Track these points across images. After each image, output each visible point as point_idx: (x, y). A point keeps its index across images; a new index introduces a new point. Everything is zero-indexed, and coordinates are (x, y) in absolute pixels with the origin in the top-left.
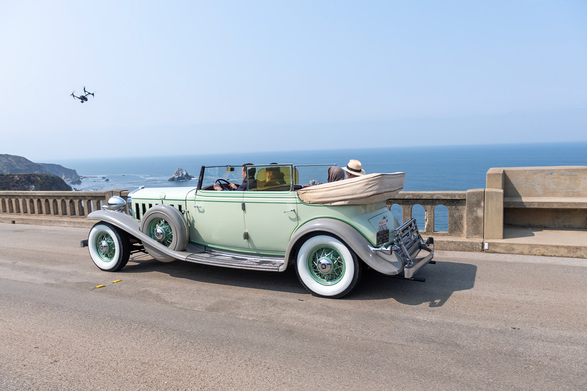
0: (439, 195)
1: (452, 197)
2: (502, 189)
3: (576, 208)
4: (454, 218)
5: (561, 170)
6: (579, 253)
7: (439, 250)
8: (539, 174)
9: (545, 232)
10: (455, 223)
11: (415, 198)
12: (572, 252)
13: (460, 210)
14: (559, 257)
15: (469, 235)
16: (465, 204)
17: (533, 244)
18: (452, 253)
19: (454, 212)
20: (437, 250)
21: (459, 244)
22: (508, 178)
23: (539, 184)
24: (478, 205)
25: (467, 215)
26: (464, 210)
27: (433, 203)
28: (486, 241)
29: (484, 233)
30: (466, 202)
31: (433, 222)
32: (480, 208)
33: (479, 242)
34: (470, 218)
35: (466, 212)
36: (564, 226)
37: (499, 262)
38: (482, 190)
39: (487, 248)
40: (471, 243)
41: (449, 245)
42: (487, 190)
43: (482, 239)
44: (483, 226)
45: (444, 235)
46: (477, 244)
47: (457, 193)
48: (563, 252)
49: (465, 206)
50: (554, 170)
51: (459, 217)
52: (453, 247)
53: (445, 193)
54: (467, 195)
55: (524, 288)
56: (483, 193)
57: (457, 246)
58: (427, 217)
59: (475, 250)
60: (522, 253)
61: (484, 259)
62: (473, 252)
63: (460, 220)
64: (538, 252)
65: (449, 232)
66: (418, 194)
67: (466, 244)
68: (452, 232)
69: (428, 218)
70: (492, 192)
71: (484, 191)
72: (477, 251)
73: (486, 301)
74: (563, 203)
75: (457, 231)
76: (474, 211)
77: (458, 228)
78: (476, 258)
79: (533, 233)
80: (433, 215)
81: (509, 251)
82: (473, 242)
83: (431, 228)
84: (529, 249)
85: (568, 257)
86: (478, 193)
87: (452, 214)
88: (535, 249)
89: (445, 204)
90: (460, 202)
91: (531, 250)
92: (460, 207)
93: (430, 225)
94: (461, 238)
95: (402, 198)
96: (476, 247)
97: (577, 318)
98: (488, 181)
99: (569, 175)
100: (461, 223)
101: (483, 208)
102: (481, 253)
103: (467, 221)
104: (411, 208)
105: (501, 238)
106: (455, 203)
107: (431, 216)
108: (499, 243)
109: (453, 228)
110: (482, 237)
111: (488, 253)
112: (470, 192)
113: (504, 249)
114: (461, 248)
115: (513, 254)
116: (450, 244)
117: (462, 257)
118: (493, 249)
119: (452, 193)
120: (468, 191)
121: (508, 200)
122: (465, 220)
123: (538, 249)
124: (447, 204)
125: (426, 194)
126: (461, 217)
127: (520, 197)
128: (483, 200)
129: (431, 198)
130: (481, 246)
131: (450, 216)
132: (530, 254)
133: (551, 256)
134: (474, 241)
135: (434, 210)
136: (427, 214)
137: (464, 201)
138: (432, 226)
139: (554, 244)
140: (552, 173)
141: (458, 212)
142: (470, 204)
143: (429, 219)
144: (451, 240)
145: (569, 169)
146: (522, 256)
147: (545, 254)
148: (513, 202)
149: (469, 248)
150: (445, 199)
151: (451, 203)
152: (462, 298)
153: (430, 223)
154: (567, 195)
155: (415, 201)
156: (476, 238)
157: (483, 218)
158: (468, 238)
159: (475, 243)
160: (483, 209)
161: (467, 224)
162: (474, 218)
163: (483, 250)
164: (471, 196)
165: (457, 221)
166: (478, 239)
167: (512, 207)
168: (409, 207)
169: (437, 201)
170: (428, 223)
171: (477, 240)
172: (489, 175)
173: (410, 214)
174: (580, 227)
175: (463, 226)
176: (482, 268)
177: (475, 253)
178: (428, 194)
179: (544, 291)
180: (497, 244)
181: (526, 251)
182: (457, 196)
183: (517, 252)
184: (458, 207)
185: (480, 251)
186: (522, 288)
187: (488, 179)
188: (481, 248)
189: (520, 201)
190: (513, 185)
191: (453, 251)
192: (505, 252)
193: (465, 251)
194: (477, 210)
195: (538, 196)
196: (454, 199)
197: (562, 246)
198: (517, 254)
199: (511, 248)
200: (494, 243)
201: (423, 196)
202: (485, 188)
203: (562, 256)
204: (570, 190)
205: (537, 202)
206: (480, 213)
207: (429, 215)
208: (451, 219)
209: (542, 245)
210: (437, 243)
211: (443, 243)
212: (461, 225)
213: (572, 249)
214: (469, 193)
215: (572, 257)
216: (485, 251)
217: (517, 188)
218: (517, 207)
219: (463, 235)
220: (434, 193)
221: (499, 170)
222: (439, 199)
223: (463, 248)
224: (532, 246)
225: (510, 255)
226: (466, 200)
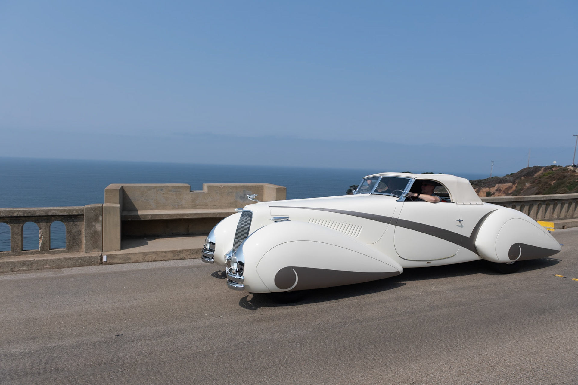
0: (55, 212)
1: (69, 213)
2: (119, 204)
3: (180, 218)
4: (71, 234)
5: (169, 186)
6: (182, 255)
7: (55, 268)
8: (152, 190)
9: (157, 240)
10: (74, 239)
11: (26, 215)
12: (176, 255)
13: (79, 226)
14: (167, 260)
15: (87, 250)
16: (84, 219)
17: (146, 252)
18: (69, 270)
19: (71, 227)
20: (53, 269)
21: (77, 260)
22: (126, 194)
23: (152, 199)
24: (96, 219)
25: (85, 230)
26: (83, 226)
27: (48, 219)
28: (104, 253)
29: (103, 246)
30: (84, 217)
31: (48, 240)
32: (98, 222)
33: (97, 255)
34: (88, 232)
35: (84, 228)
36: (173, 234)
37: (116, 273)
38: (100, 205)
39: (105, 261)
40: (90, 257)
41: (66, 262)
42: (104, 205)
43: (101, 252)
44: (101, 239)
45: (61, 252)
46: (96, 257)
47: (75, 209)
48: (170, 256)
49: (84, 221)
50: (164, 187)
51: (78, 232)
52: (71, 264)
53: (62, 209)
54: (85, 211)
55: (134, 294)
56: (101, 207)
57: (75, 262)
58: (41, 235)
59: (94, 263)
60: (137, 262)
61: (102, 272)
62: (92, 266)
63: (79, 236)
64: (150, 258)
65: (67, 248)
66: (30, 210)
67: (85, 259)
68: (70, 249)
69: (43, 235)
70: (110, 207)
71: (102, 207)
72: (96, 264)
73: (96, 314)
74: (170, 214)
75: (75, 247)
76: (93, 226)
77: (77, 243)
78: (94, 272)
79: (147, 242)
80: (48, 232)
81: (126, 261)
82: (91, 256)
83: (47, 247)
84: (143, 257)
85: (174, 260)
86: (96, 208)
87: (70, 230)
88: (148, 256)
89: (62, 221)
90: (78, 218)
91: (145, 258)
92: (78, 223)
93: (46, 243)
94: (80, 253)
95: (10, 216)
96: (94, 261)
97: (172, 312)
98: (106, 196)
99: (175, 191)
100: (79, 239)
101: (101, 222)
102: (99, 266)
103: (86, 236)
104: (21, 226)
105: (118, 250)
106: (73, 218)
107: (46, 233)
108: (116, 255)
109: (71, 244)
110: (100, 250)
111: (106, 266)
112: (88, 208)
113: (121, 260)
114: (79, 264)
115: (129, 263)
116: (68, 260)
117: (80, 273)
118: (111, 261)
119: (69, 208)
120: (86, 206)
121: (125, 213)
122: (83, 235)
123: (150, 256)
124: (64, 221)
125: (40, 210)
126: (80, 233)
127: (137, 210)
128: (101, 215)
129: (46, 215)
130: (100, 259)
131: (68, 232)
132: (144, 261)
133: (161, 261)
134: (93, 255)
135: (49, 227)
136: (41, 231)
137: (82, 217)
138: (48, 244)
139: (163, 250)
140: (162, 190)
141: (76, 228)
142: (88, 219)
143: (43, 237)
144: (69, 257)
145: (175, 187)
146: (137, 264)
147: (156, 259)
148: (129, 215)
149: (87, 262)
150: (62, 215)
151: (69, 218)
152: (72, 316)
153: (45, 241)
154: (174, 208)
155: (27, 218)
156: (94, 251)
157: (101, 232)
158: (87, 253)
159: (94, 257)
160: (101, 224)
161: (86, 239)
162: (93, 233)
163: (101, 263)
164: (89, 211)
165: (75, 237)
166: (96, 252)
167: (129, 219)
168: (19, 226)
169: (53, 217)
170: (43, 241)
171: (96, 254)
172: (107, 191)
173: (20, 233)
174: (184, 234)
175: (82, 241)
176: (97, 281)
177: (94, 266)
178: (42, 210)
179: (150, 294)
180: (114, 255)
181: (141, 259)
182: (74, 211)
183: (133, 261)
184: (76, 223)
185: (99, 264)
186: (132, 294)
187: (106, 194)
188: (99, 261)
189: (137, 214)
190: (130, 200)
191: (70, 268)
192: (122, 262)
193: (83, 266)
194: (95, 224)
195: (152, 209)
196: (72, 214)
197: (169, 251)
198: (133, 263)
199: (128, 257)
200: (112, 255)
201: (36, 213)
202: (104, 203)
203: (169, 260)
204: (176, 204)
205: (151, 215)
206: (98, 227)
207: (44, 233)
208: (69, 235)
209: (153, 252)
210: (53, 262)
211: (59, 260)
212: (80, 241)
213: (176, 253)
214: (86, 209)
215: (176, 260)
216: (104, 263)
217: (134, 203)
218: (133, 220)
219: (82, 250)
220: (49, 209)
221: (118, 186)
222: (55, 215)
223: (81, 263)
224: (145, 254)
225: (127, 264)
226: (85, 215)
